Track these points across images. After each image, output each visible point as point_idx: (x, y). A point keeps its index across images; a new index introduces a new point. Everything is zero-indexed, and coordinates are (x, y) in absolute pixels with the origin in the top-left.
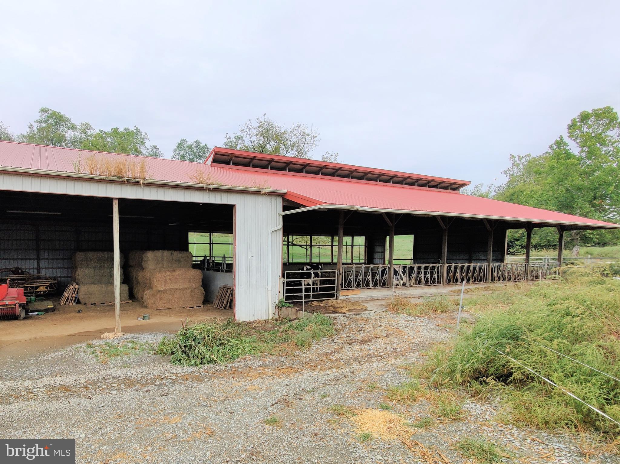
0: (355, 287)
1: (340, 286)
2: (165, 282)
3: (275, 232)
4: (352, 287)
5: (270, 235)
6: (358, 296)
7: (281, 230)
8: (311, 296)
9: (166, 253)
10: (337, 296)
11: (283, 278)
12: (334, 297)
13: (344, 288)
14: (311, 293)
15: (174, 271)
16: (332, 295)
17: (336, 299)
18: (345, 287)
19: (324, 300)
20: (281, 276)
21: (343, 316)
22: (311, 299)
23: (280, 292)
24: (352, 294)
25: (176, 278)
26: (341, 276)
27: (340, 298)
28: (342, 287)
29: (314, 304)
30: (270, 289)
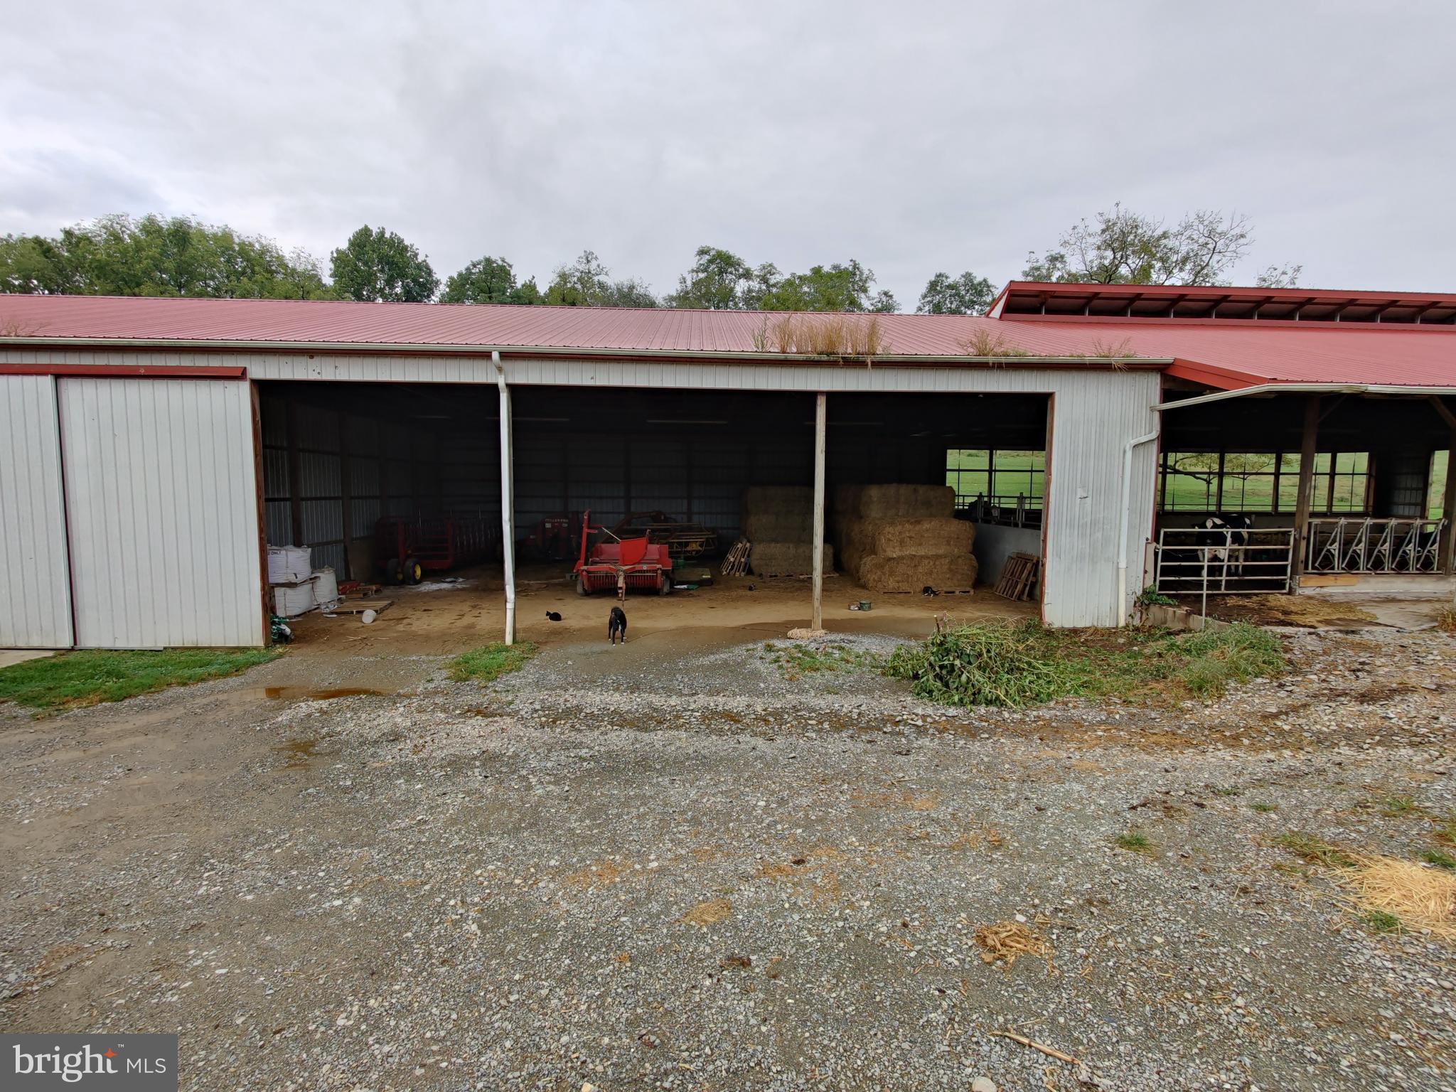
0: (1343, 569)
1: (1301, 566)
2: (902, 543)
3: (1141, 448)
4: (1333, 568)
5: (1129, 454)
6: (1349, 590)
7: (1156, 442)
8: (1223, 583)
9: (905, 490)
10: (1290, 588)
11: (1155, 544)
12: (1284, 588)
13: (1310, 570)
14: (1224, 578)
15: (918, 522)
16: (1280, 585)
17: (1290, 593)
18: (1314, 568)
19: (1256, 595)
20: (1150, 537)
21: (1310, 634)
22: (1223, 591)
23: (1146, 572)
24: (1332, 583)
25: (922, 536)
26: (1303, 544)
27: (1299, 591)
28: (1306, 568)
29: (1231, 602)
30: (1123, 565)
